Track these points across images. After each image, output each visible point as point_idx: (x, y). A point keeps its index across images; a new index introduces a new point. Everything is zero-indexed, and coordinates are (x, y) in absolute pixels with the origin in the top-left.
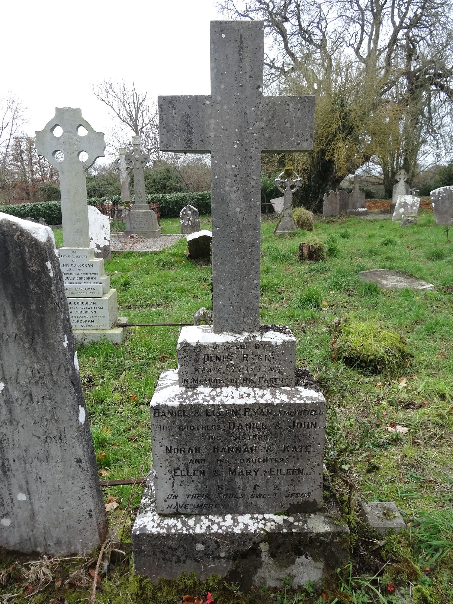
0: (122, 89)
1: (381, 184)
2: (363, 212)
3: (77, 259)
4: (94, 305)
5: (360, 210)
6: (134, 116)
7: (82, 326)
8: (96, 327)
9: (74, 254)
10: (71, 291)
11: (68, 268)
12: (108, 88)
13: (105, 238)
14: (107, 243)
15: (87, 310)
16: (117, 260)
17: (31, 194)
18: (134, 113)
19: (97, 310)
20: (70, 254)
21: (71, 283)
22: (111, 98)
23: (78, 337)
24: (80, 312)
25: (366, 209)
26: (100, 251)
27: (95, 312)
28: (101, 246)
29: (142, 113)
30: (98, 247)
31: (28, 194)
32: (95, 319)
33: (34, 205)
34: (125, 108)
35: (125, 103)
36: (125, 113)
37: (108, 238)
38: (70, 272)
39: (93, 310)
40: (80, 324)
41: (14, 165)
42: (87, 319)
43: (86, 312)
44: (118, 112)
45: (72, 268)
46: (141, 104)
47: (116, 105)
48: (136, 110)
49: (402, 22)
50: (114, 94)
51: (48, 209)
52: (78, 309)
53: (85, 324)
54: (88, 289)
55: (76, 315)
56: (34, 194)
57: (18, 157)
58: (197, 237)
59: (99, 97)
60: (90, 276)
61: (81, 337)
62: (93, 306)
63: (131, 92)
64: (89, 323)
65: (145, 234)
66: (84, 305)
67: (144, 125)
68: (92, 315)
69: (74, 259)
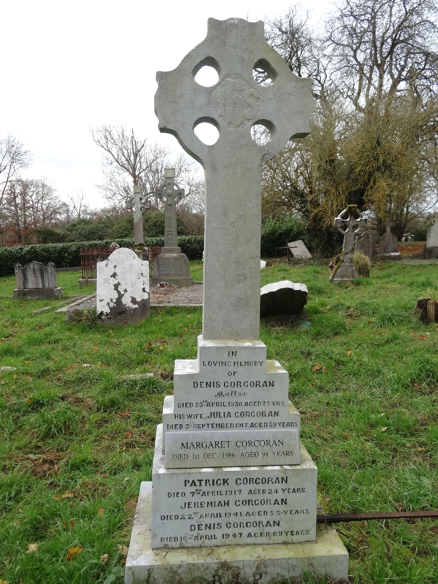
0: (121, 136)
1: (375, 229)
2: (395, 256)
3: (239, 369)
4: (284, 485)
5: (392, 254)
6: (133, 161)
7: (250, 535)
8: (283, 538)
9: (233, 359)
10: (226, 450)
11: (216, 390)
12: (108, 135)
13: (144, 290)
14: (146, 296)
15: (267, 496)
16: (160, 318)
17: (23, 237)
18: (132, 158)
19: (291, 497)
20: (224, 357)
21: (221, 426)
22: (110, 144)
23: (247, 570)
24: (249, 502)
25: (398, 254)
26: (137, 306)
27: (284, 502)
28: (139, 300)
29: (140, 159)
30: (134, 301)
31: (20, 237)
32: (284, 519)
33: (32, 248)
34: (123, 155)
35: (124, 149)
36: (123, 159)
37: (147, 290)
38: (219, 400)
39: (280, 496)
40: (246, 531)
41: (7, 209)
42: (264, 519)
43: (263, 502)
44: (117, 158)
45: (225, 390)
46: (139, 151)
47: (114, 151)
48: (134, 156)
49: (400, 74)
50: (113, 141)
51: (46, 252)
52: (245, 496)
53: (258, 530)
54: (267, 443)
55: (238, 510)
56: (26, 237)
57: (12, 201)
58: (275, 290)
59: (98, 143)
60: (267, 409)
61: (254, 570)
62: (280, 486)
63: (130, 140)
64: (268, 529)
65: (176, 282)
66: (261, 487)
67: (141, 171)
68: (276, 507)
69: (232, 369)
